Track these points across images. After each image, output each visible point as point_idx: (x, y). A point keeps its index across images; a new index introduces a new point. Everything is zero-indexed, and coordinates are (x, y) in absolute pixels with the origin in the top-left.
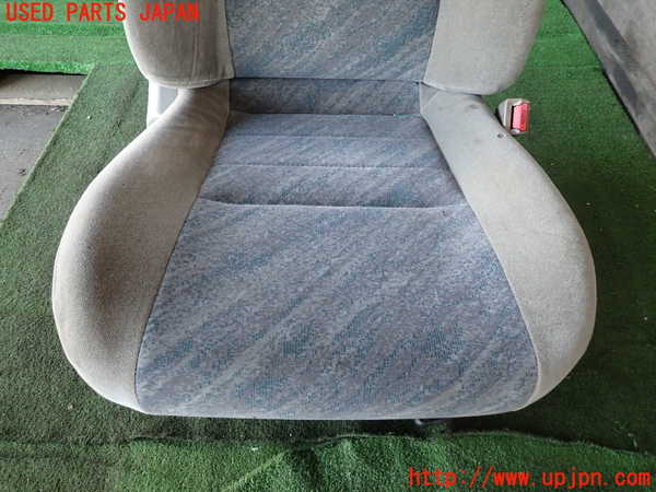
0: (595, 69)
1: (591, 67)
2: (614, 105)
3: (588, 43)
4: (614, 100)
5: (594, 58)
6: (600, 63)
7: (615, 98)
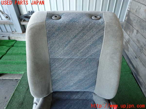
0: (130, 73)
1: (129, 72)
2: (135, 83)
3: (128, 65)
4: (135, 82)
5: (130, 70)
6: (131, 71)
7: (135, 81)
